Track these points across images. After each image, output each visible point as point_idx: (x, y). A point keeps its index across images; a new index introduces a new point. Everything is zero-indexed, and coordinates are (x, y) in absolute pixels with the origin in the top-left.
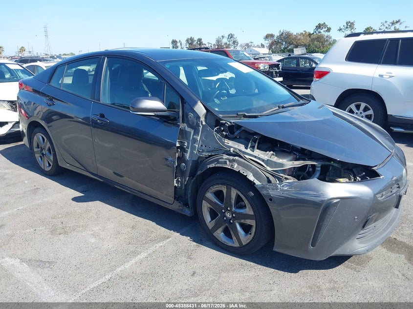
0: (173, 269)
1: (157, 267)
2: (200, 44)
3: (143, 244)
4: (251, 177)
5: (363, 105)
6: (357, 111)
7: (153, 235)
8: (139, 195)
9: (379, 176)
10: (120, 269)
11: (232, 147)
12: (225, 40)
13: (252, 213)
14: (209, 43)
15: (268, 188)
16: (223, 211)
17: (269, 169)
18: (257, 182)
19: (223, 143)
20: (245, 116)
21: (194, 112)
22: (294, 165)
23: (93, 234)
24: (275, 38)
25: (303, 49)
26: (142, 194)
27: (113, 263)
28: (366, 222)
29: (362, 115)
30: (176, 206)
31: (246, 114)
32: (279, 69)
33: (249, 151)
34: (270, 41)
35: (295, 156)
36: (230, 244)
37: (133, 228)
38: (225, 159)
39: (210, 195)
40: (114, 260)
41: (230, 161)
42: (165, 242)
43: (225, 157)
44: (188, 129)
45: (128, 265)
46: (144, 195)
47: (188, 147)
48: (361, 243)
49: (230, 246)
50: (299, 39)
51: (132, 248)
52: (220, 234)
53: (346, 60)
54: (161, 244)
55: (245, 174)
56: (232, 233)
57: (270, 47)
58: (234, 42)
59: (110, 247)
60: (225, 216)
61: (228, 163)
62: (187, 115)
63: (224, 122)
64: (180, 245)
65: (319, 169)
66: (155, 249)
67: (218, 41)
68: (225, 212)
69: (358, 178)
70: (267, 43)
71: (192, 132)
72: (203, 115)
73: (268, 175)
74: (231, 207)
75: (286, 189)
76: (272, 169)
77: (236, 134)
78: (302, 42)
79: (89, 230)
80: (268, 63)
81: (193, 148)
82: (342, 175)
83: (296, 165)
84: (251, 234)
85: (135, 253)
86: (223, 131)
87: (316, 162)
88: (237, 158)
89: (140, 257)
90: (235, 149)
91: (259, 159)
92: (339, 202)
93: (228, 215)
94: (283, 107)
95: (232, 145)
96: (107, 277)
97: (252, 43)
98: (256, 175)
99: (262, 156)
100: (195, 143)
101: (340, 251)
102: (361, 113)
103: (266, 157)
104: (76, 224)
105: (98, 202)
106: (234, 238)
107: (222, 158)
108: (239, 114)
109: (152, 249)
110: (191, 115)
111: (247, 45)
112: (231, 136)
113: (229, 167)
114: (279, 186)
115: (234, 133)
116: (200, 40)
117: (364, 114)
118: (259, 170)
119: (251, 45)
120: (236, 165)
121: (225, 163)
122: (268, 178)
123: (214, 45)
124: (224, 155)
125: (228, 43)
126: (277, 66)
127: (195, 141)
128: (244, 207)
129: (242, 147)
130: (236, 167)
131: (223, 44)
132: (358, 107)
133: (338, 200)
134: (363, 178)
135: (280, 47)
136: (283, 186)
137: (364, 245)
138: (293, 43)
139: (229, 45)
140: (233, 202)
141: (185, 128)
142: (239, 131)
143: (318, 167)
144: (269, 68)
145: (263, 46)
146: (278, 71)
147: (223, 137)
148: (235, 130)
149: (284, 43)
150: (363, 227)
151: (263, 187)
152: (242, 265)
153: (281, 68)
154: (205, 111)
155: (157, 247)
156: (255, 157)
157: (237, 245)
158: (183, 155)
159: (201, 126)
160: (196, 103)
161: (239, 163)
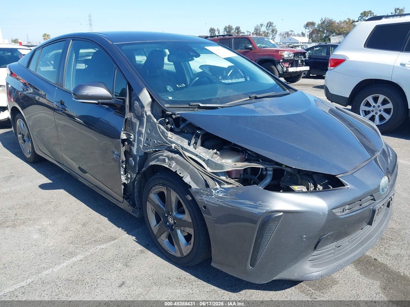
0: (102, 277)
1: (86, 273)
2: (238, 33)
3: (86, 244)
4: (187, 179)
5: (382, 98)
6: (374, 104)
7: (101, 235)
8: (95, 189)
9: (344, 186)
10: (47, 272)
11: (174, 143)
12: (263, 29)
13: (190, 220)
14: (248, 32)
15: (203, 194)
16: (166, 215)
17: (209, 170)
18: (194, 186)
19: (166, 137)
20: (200, 107)
21: (139, 100)
22: (236, 167)
23: (40, 230)
24: (316, 27)
25: (341, 37)
26: (98, 189)
27: (43, 265)
28: (319, 242)
29: (380, 109)
30: (125, 205)
31: (201, 105)
32: (305, 57)
33: (191, 148)
34: (311, 30)
35: (243, 156)
36: (173, 253)
37: (84, 225)
38: (165, 156)
39: (153, 196)
40: (47, 261)
41: (169, 159)
42: (108, 244)
43: (167, 153)
44: (134, 120)
45: (56, 269)
46: (99, 190)
47: (134, 141)
48: (314, 266)
49: (173, 256)
50: (342, 28)
51: (71, 248)
52: (164, 240)
53: (364, 46)
54: (104, 246)
55: (181, 175)
56: (174, 240)
57: (310, 36)
58: (273, 31)
59: (51, 244)
60: (168, 221)
61: (167, 160)
62: (134, 104)
63: (170, 113)
64: (123, 248)
65: (271, 173)
66: (94, 251)
67: (256, 29)
68: (167, 217)
69: (319, 186)
70: (307, 32)
71: (138, 123)
72: (148, 104)
73: (206, 177)
74: (172, 212)
75: (221, 195)
76: (212, 171)
77: (181, 127)
78: (345, 30)
79: (39, 225)
80: (292, 51)
81: (139, 142)
82: (300, 182)
83: (238, 167)
84: (190, 244)
85: (72, 254)
86: (168, 123)
87: (263, 165)
88: (177, 156)
89: (74, 259)
90: (177, 145)
91: (200, 158)
92: (281, 216)
93: (171, 221)
94: (256, 98)
95: (174, 141)
96: (29, 281)
97: (292, 31)
98: (194, 177)
99: (204, 154)
100: (140, 137)
101: (284, 275)
102: (379, 106)
103: (208, 156)
104: (29, 217)
105: (62, 191)
106: (176, 246)
107: (162, 155)
108: (191, 104)
109: (92, 250)
110: (137, 103)
111: (287, 34)
112: (177, 130)
113: (167, 166)
114: (214, 192)
115: (180, 126)
116: (238, 28)
117: (382, 108)
118: (196, 170)
119: (291, 34)
120: (174, 164)
121: (164, 161)
122: (205, 181)
123: (253, 33)
124: (166, 151)
125: (267, 31)
126: (303, 54)
127: (140, 133)
128: (183, 212)
129: (184, 143)
130: (174, 167)
131: (261, 33)
132: (376, 100)
133: (282, 214)
134: (326, 188)
135: (321, 36)
136: (218, 192)
137: (317, 269)
138: (334, 31)
139: (267, 33)
140: (174, 206)
141: (131, 118)
142: (184, 125)
143: (270, 171)
144: (294, 56)
145: (303, 35)
146: (304, 59)
147: (167, 130)
148: (181, 122)
149: (325, 31)
150: (315, 248)
151: (197, 192)
152: (180, 278)
153: (307, 56)
154: (150, 100)
155: (98, 250)
156: (197, 155)
157: (178, 255)
158: (131, 149)
159: (146, 117)
160: (141, 90)
161: (177, 162)
